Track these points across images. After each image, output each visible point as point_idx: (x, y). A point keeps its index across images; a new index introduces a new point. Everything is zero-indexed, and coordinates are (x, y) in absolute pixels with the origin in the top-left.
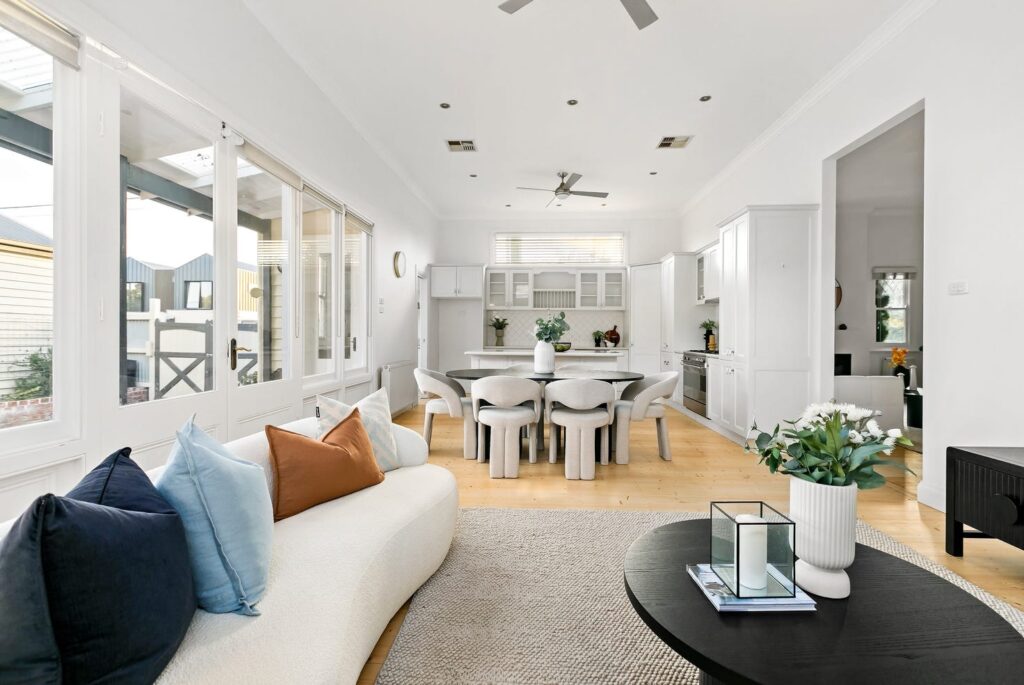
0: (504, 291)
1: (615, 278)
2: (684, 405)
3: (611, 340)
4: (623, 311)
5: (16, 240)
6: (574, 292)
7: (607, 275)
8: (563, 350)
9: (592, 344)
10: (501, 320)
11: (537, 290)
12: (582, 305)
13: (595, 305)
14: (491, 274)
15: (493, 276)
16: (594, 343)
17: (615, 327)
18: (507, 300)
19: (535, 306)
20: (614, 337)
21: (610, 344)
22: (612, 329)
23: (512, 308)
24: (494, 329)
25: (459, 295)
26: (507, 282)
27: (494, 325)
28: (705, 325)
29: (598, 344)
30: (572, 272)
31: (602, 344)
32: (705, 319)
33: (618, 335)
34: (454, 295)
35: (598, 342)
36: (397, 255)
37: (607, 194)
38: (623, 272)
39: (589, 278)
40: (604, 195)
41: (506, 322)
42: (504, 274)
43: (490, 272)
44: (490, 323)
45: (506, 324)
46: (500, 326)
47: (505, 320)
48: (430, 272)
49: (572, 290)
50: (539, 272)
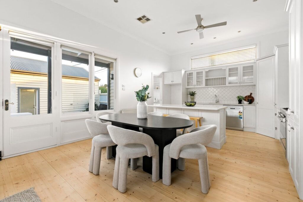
0: (193, 80)
1: (249, 68)
3: (249, 101)
4: (253, 86)
5: (85, 77)
6: (225, 78)
7: (244, 67)
8: (191, 106)
9: (237, 102)
10: (193, 92)
11: (207, 78)
12: (229, 83)
13: (237, 83)
17: (251, 94)
18: (194, 84)
19: (206, 85)
20: (250, 99)
22: (249, 95)
23: (196, 87)
25: (173, 83)
26: (194, 76)
27: (190, 94)
30: (223, 68)
31: (242, 102)
33: (252, 98)
35: (240, 102)
36: (135, 69)
38: (254, 65)
39: (233, 70)
40: (225, 24)
41: (195, 93)
42: (192, 73)
43: (187, 73)
44: (189, 93)
45: (195, 94)
46: (193, 94)
47: (195, 92)
48: (163, 75)
49: (224, 77)
50: (208, 70)
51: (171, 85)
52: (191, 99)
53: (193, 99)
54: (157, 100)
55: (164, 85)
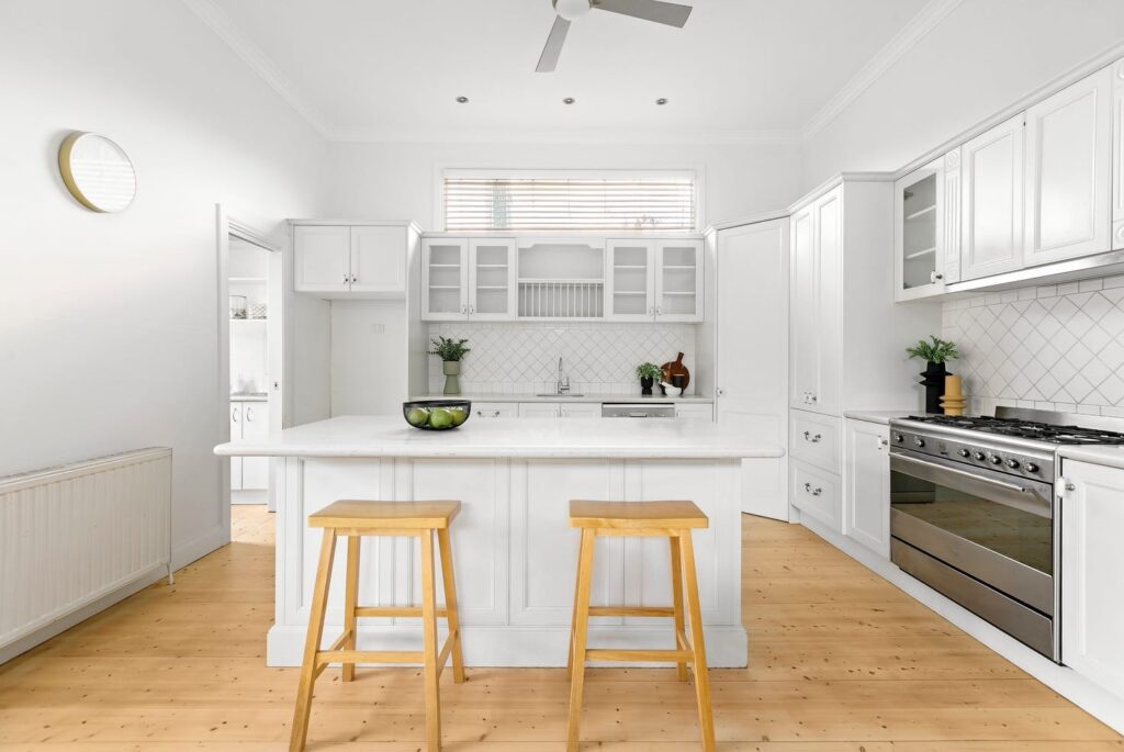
0: (459, 283)
1: (683, 258)
2: (893, 559)
3: (674, 382)
4: (696, 325)
6: (601, 287)
7: (666, 250)
10: (456, 341)
11: (525, 280)
12: (616, 311)
13: (643, 311)
14: (433, 248)
15: (437, 253)
16: (638, 389)
17: (681, 356)
18: (463, 301)
19: (521, 314)
20: (677, 374)
21: (671, 390)
22: (675, 360)
23: (474, 317)
24: (440, 359)
25: (355, 288)
26: (464, 265)
27: (440, 353)
28: (923, 351)
29: (647, 390)
30: (595, 245)
31: (655, 389)
32: (922, 334)
33: (685, 371)
34: (345, 288)
35: (647, 386)
37: (688, 10)
38: (698, 245)
39: (631, 257)
41: (464, 346)
42: (457, 248)
43: (428, 243)
44: (433, 348)
45: (465, 351)
46: (452, 354)
47: (462, 342)
48: (292, 236)
49: (596, 281)
50: (528, 245)
51: (330, 301)
52: (444, 378)
53: (456, 375)
54: (241, 382)
55: (296, 300)
